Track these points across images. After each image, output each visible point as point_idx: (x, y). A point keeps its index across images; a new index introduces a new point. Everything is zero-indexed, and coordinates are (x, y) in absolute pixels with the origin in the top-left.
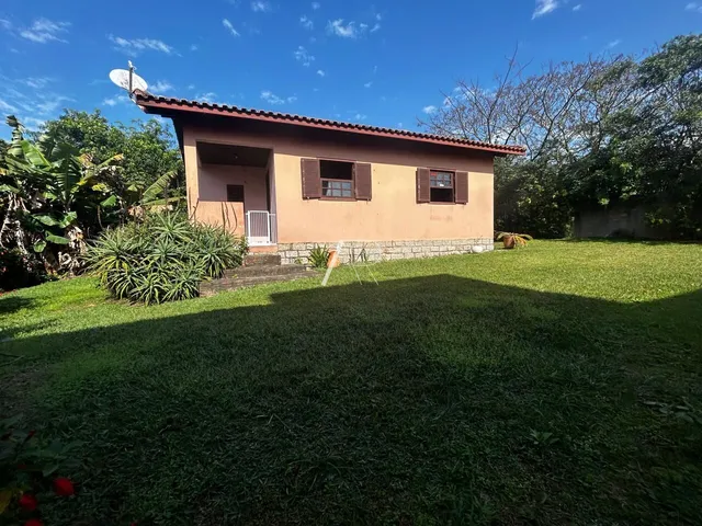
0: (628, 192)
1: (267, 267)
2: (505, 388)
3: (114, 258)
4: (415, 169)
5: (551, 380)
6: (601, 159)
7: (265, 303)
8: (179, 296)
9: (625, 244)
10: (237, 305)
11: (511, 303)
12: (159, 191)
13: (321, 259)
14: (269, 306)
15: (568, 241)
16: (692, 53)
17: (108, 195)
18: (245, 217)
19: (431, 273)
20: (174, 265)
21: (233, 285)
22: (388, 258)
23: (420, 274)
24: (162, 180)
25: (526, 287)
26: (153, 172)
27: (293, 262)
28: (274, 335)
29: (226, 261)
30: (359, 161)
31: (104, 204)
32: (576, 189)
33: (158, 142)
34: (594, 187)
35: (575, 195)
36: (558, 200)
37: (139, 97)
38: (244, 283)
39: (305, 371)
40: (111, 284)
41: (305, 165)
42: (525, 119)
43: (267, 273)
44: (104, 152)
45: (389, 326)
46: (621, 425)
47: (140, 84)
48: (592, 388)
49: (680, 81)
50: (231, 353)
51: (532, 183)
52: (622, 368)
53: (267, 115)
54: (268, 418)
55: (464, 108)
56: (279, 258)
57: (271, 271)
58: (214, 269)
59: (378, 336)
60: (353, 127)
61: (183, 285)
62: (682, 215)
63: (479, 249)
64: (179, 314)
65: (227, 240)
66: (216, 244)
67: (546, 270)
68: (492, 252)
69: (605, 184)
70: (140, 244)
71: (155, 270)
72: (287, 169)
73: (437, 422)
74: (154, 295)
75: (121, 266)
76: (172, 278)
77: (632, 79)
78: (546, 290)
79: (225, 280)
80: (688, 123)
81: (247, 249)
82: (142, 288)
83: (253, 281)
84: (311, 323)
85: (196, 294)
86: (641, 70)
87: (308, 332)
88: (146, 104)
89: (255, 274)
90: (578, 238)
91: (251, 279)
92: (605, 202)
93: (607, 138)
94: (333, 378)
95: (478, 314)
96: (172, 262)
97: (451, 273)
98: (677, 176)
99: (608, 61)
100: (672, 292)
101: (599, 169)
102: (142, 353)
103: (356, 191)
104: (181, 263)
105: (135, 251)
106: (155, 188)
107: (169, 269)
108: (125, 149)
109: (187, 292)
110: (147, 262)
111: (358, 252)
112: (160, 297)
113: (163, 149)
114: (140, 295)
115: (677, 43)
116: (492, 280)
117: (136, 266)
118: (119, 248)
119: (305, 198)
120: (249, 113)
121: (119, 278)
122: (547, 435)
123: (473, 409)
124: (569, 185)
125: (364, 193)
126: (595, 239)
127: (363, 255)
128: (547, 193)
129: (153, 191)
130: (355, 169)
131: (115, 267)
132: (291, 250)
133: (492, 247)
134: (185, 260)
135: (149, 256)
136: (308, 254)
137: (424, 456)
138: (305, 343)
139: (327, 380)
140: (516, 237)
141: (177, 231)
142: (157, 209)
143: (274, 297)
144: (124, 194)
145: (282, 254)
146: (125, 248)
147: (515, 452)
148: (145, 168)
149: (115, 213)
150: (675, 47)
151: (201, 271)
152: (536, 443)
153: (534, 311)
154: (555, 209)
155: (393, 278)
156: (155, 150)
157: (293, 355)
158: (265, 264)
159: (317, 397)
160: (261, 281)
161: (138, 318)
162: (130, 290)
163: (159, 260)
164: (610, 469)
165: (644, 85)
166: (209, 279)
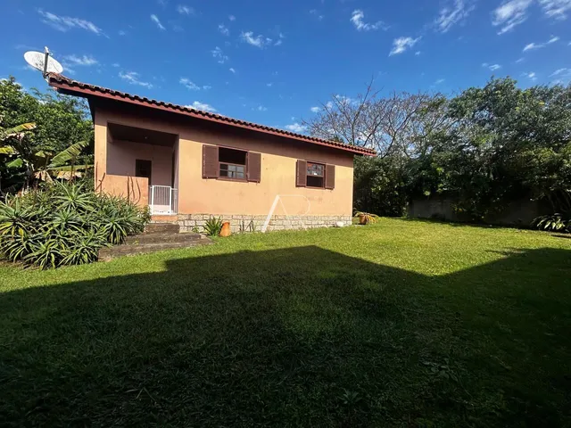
0: (441, 188)
1: (165, 235)
2: (335, 353)
3: (10, 224)
4: (296, 160)
5: (367, 345)
6: (426, 162)
7: (159, 269)
8: (77, 261)
9: (439, 224)
10: (132, 272)
11: (354, 276)
12: (69, 157)
13: (215, 228)
14: (162, 273)
15: (404, 220)
16: (479, 100)
17: (15, 157)
18: (150, 190)
19: (303, 245)
20: (75, 233)
21: (132, 251)
22: (272, 228)
23: (294, 245)
24: (74, 148)
25: (368, 259)
26: (65, 139)
27: (190, 230)
28: (161, 305)
29: (127, 228)
30: (251, 151)
31: (10, 165)
32: (410, 182)
33: (73, 112)
34: (421, 183)
35: (410, 187)
36: (399, 189)
37: (52, 80)
38: (143, 250)
39: (180, 340)
40: (5, 249)
41: (206, 150)
42: (379, 127)
43: (165, 241)
44: (14, 117)
45: (259, 295)
46: (406, 382)
47: (55, 67)
48: (393, 351)
49: (473, 116)
50: (116, 324)
51: (382, 175)
52: (416, 333)
53: (174, 108)
54: (137, 392)
55: (336, 115)
56: (177, 227)
57: (170, 239)
58: (115, 236)
59: (249, 305)
60: (247, 125)
61: (83, 250)
62: (473, 207)
63: (341, 224)
64: (73, 280)
65: (130, 210)
66: (120, 214)
67: (383, 245)
68: (350, 227)
69: (428, 180)
70: (40, 212)
71: (53, 237)
72: (190, 153)
73: (280, 387)
74: (49, 260)
75: (17, 232)
76: (70, 245)
77: (446, 110)
78: (382, 263)
79: (125, 246)
80: (477, 145)
81: (149, 217)
82: (37, 253)
83: (152, 248)
84: (195, 292)
85: (94, 258)
86: (450, 106)
87: (191, 301)
88: (59, 86)
89: (154, 242)
90: (410, 218)
91: (149, 245)
92: (428, 193)
93: (430, 148)
94: (203, 348)
95: (329, 284)
96: (73, 229)
97: (317, 244)
98: (470, 180)
99: (431, 96)
100: (459, 268)
101: (425, 169)
102: (25, 326)
103: (248, 174)
104: (82, 230)
105: (34, 218)
106: (65, 155)
107: (68, 236)
108: (37, 116)
109: (85, 257)
110: (46, 229)
111: (247, 223)
112: (57, 262)
113: (78, 119)
114: (35, 259)
115: (471, 91)
116: (346, 253)
117: (34, 232)
118: (17, 215)
119: (204, 178)
120: (158, 105)
121: (13, 244)
122: (355, 394)
123: (308, 373)
124: (405, 179)
125: (255, 176)
126: (422, 219)
127: (251, 225)
128: (391, 184)
129: (62, 158)
130: (248, 157)
131: (10, 233)
132: (190, 219)
133: (351, 223)
134: (86, 228)
135: (49, 223)
136: (204, 223)
137: (263, 420)
138: (186, 313)
139: (198, 350)
140: (368, 216)
141: (81, 201)
142: (65, 174)
143: (169, 264)
144: (32, 158)
145: (181, 223)
146: (22, 214)
147: (330, 412)
148: (56, 135)
149: (20, 174)
150: (469, 94)
151: (102, 239)
152: (346, 402)
153: (368, 284)
154: (396, 196)
155: (272, 248)
156: (69, 119)
157: (174, 324)
158: (164, 231)
159: (187, 366)
160: (159, 248)
161: (29, 285)
162: (24, 255)
163: (59, 227)
164: (391, 421)
165: (452, 116)
166: (109, 245)
